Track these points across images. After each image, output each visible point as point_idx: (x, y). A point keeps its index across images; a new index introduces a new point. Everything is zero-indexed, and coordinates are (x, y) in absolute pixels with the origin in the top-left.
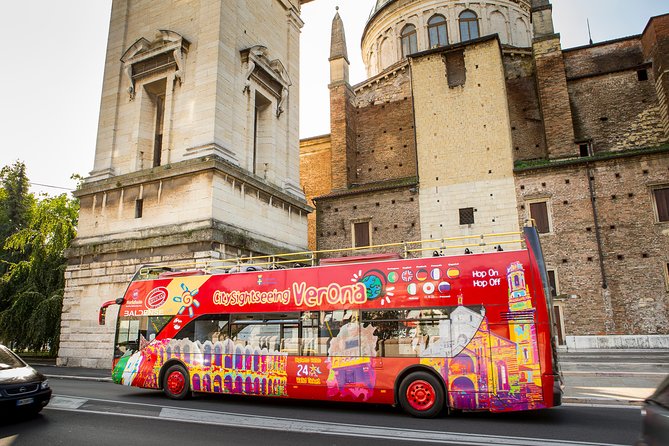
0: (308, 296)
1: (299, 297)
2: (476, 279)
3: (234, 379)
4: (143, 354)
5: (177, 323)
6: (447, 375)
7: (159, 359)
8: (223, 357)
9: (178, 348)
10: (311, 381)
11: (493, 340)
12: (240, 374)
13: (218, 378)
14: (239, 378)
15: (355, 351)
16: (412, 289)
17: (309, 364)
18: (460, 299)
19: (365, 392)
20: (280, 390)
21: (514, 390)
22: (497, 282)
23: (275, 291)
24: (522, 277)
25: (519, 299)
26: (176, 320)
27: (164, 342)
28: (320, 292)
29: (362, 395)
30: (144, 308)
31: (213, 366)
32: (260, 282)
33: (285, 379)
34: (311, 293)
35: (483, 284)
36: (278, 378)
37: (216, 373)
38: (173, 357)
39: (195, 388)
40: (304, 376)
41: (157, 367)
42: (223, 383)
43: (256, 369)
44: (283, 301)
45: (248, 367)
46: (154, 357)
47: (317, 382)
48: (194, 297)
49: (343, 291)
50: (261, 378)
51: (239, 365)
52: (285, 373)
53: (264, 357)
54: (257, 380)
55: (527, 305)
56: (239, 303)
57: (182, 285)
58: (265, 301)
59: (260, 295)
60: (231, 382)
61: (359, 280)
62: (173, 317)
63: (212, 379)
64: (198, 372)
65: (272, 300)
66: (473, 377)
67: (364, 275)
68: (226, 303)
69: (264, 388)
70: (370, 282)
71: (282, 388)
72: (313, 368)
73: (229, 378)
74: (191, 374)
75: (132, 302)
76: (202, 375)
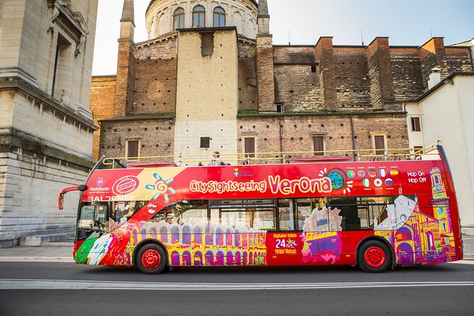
0: (282, 187)
1: (275, 187)
2: (410, 177)
3: (215, 254)
4: (113, 236)
5: (151, 208)
6: (393, 242)
7: (132, 240)
8: (204, 236)
9: (154, 229)
10: (288, 252)
11: (423, 218)
12: (221, 249)
13: (198, 254)
14: (220, 253)
15: (322, 228)
16: (366, 183)
17: (286, 239)
18: (400, 190)
19: (334, 257)
20: (261, 260)
21: (438, 250)
22: (424, 180)
23: (252, 182)
24: (439, 178)
25: (439, 192)
26: (150, 205)
27: (138, 225)
28: (293, 184)
29: (331, 260)
30: (111, 194)
31: (193, 244)
32: (236, 174)
33: (265, 251)
34: (285, 184)
35: (415, 181)
36: (258, 251)
37: (197, 249)
38: (148, 237)
39: (173, 263)
40: (282, 248)
41: (130, 248)
42: (204, 258)
43: (237, 244)
44: (260, 190)
45: (229, 243)
46: (126, 240)
47: (294, 252)
48: (169, 185)
49: (313, 183)
50: (242, 252)
51: (220, 242)
52: (264, 247)
53: (244, 235)
54: (238, 253)
55: (444, 196)
56: (218, 191)
57: (155, 175)
58: (243, 189)
59: (237, 185)
60: (212, 256)
61: (325, 175)
62: (147, 202)
63: (192, 255)
64: (177, 250)
65: (250, 189)
66: (411, 243)
67: (328, 172)
68: (204, 191)
69: (245, 260)
70: (334, 177)
71: (262, 259)
72: (290, 241)
73: (210, 253)
74: (170, 252)
75: (97, 189)
76: (181, 252)
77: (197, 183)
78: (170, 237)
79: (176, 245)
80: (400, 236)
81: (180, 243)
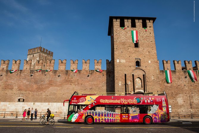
0: (124, 102)
1: (122, 102)
2: (157, 100)
3: (107, 119)
4: (79, 114)
6: (152, 117)
7: (84, 115)
8: (104, 114)
9: (90, 112)
10: (126, 119)
11: (160, 111)
12: (108, 118)
13: (102, 119)
14: (108, 119)
15: (135, 113)
16: (146, 101)
17: (125, 115)
18: (154, 103)
19: (137, 120)
20: (119, 121)
21: (164, 119)
22: (160, 101)
23: (117, 100)
24: (164, 100)
25: (164, 104)
26: (89, 106)
27: (86, 111)
29: (137, 121)
30: (78, 102)
31: (101, 116)
32: (112, 98)
33: (120, 119)
34: (125, 101)
35: (158, 101)
36: (118, 118)
37: (102, 118)
38: (89, 114)
39: (95, 121)
40: (124, 118)
41: (84, 117)
42: (104, 120)
43: (112, 117)
44: (119, 102)
45: (110, 116)
46: (83, 114)
47: (127, 119)
48: (94, 100)
49: (132, 101)
50: (114, 119)
51: (108, 116)
52: (120, 117)
53: (114, 114)
54: (113, 119)
55: (165, 105)
56: (108, 102)
57: (90, 97)
58: (114, 102)
59: (113, 101)
60: (106, 120)
61: (135, 99)
62: (88, 105)
63: (101, 119)
65: (116, 102)
66: (157, 117)
67: (136, 98)
68: (104, 102)
69: (114, 121)
70: (138, 99)
71: (119, 120)
72: (126, 116)
73: (105, 119)
74: (95, 119)
75: (74, 101)
76: (98, 118)
77: (102, 100)
78: (95, 114)
79: (96, 117)
80: (154, 115)
81: (97, 116)
